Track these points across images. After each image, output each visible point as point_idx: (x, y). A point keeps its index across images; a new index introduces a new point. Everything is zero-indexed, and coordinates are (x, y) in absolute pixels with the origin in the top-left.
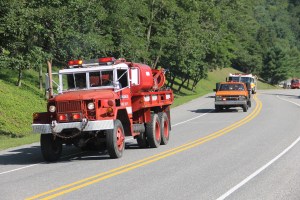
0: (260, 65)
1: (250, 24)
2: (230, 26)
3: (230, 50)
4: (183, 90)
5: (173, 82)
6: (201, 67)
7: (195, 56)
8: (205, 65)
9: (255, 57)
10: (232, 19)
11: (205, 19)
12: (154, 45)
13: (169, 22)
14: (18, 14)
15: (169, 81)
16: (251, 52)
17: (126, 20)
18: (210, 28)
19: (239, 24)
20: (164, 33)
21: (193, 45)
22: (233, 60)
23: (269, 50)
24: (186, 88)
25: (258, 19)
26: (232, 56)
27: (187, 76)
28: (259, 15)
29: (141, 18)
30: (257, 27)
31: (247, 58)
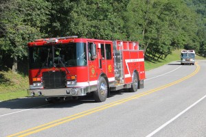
0: (198, 48)
1: (194, 28)
2: (183, 29)
3: (184, 40)
4: (159, 60)
5: (154, 56)
6: (169, 48)
7: (166, 43)
8: (171, 48)
9: (196, 44)
10: (184, 25)
11: (171, 25)
12: (146, 38)
13: (153, 26)
14: (83, 24)
15: (153, 55)
16: (194, 41)
17: (132, 26)
18: (174, 30)
19: (188, 27)
20: (151, 32)
21: (165, 38)
22: (185, 45)
23: (203, 40)
24: (161, 58)
25: (197, 25)
26: (184, 43)
27: (162, 53)
28: (198, 23)
29: (140, 25)
30: (197, 29)
31: (192, 44)
